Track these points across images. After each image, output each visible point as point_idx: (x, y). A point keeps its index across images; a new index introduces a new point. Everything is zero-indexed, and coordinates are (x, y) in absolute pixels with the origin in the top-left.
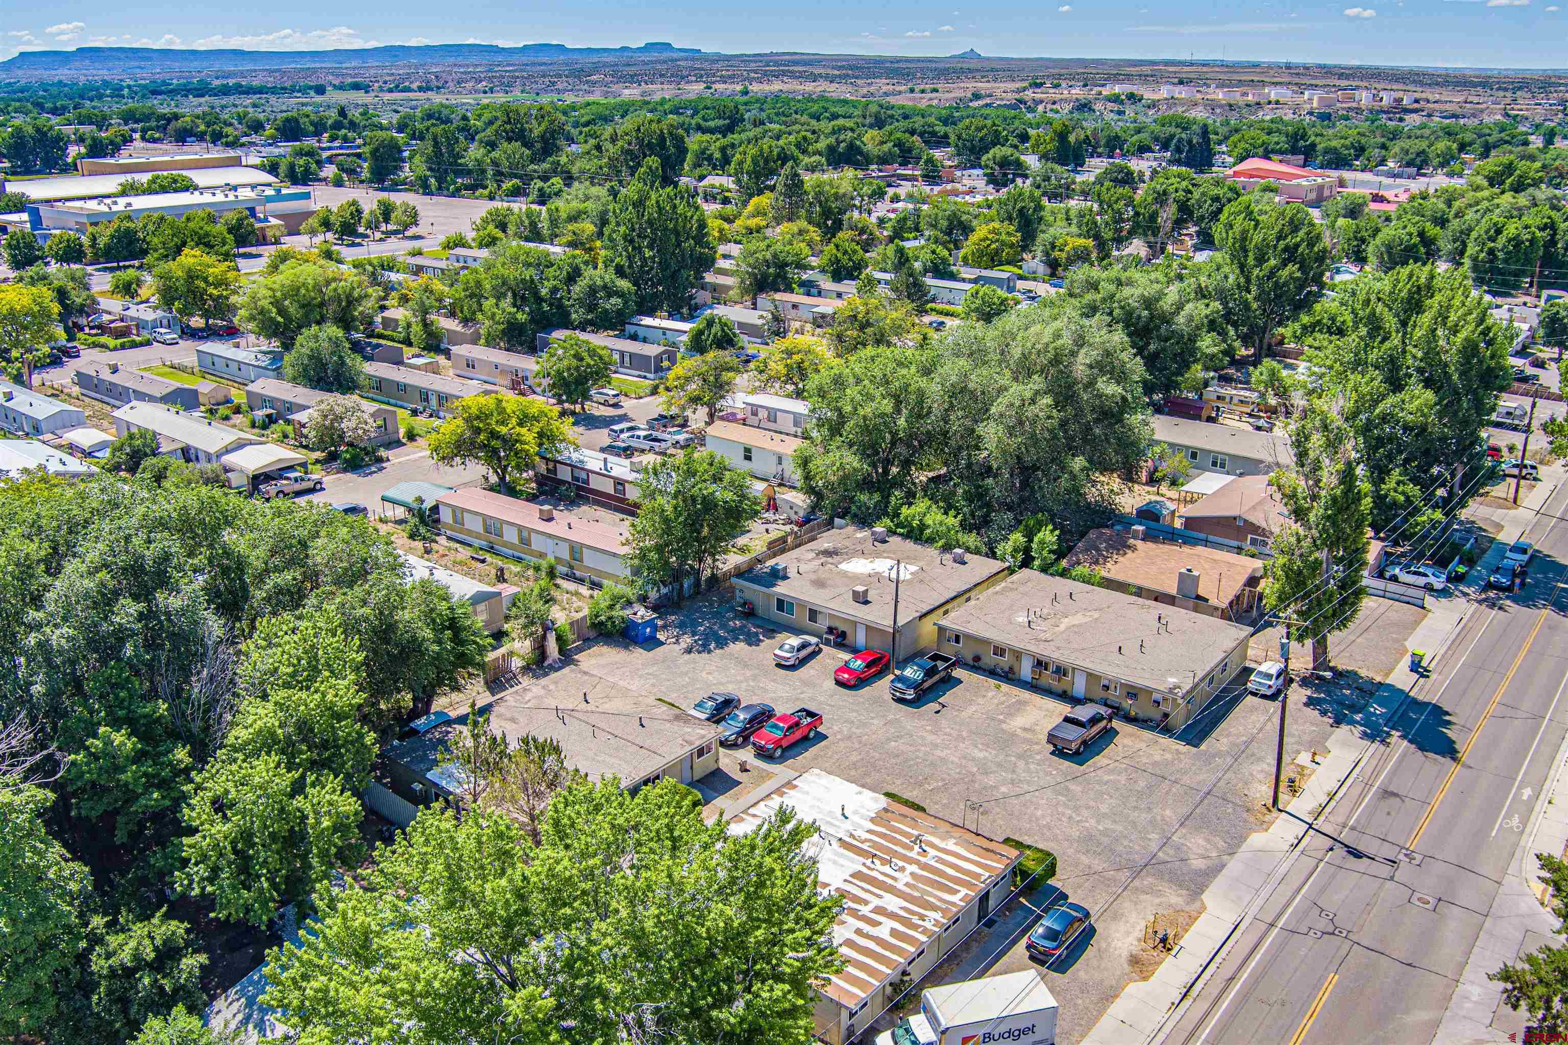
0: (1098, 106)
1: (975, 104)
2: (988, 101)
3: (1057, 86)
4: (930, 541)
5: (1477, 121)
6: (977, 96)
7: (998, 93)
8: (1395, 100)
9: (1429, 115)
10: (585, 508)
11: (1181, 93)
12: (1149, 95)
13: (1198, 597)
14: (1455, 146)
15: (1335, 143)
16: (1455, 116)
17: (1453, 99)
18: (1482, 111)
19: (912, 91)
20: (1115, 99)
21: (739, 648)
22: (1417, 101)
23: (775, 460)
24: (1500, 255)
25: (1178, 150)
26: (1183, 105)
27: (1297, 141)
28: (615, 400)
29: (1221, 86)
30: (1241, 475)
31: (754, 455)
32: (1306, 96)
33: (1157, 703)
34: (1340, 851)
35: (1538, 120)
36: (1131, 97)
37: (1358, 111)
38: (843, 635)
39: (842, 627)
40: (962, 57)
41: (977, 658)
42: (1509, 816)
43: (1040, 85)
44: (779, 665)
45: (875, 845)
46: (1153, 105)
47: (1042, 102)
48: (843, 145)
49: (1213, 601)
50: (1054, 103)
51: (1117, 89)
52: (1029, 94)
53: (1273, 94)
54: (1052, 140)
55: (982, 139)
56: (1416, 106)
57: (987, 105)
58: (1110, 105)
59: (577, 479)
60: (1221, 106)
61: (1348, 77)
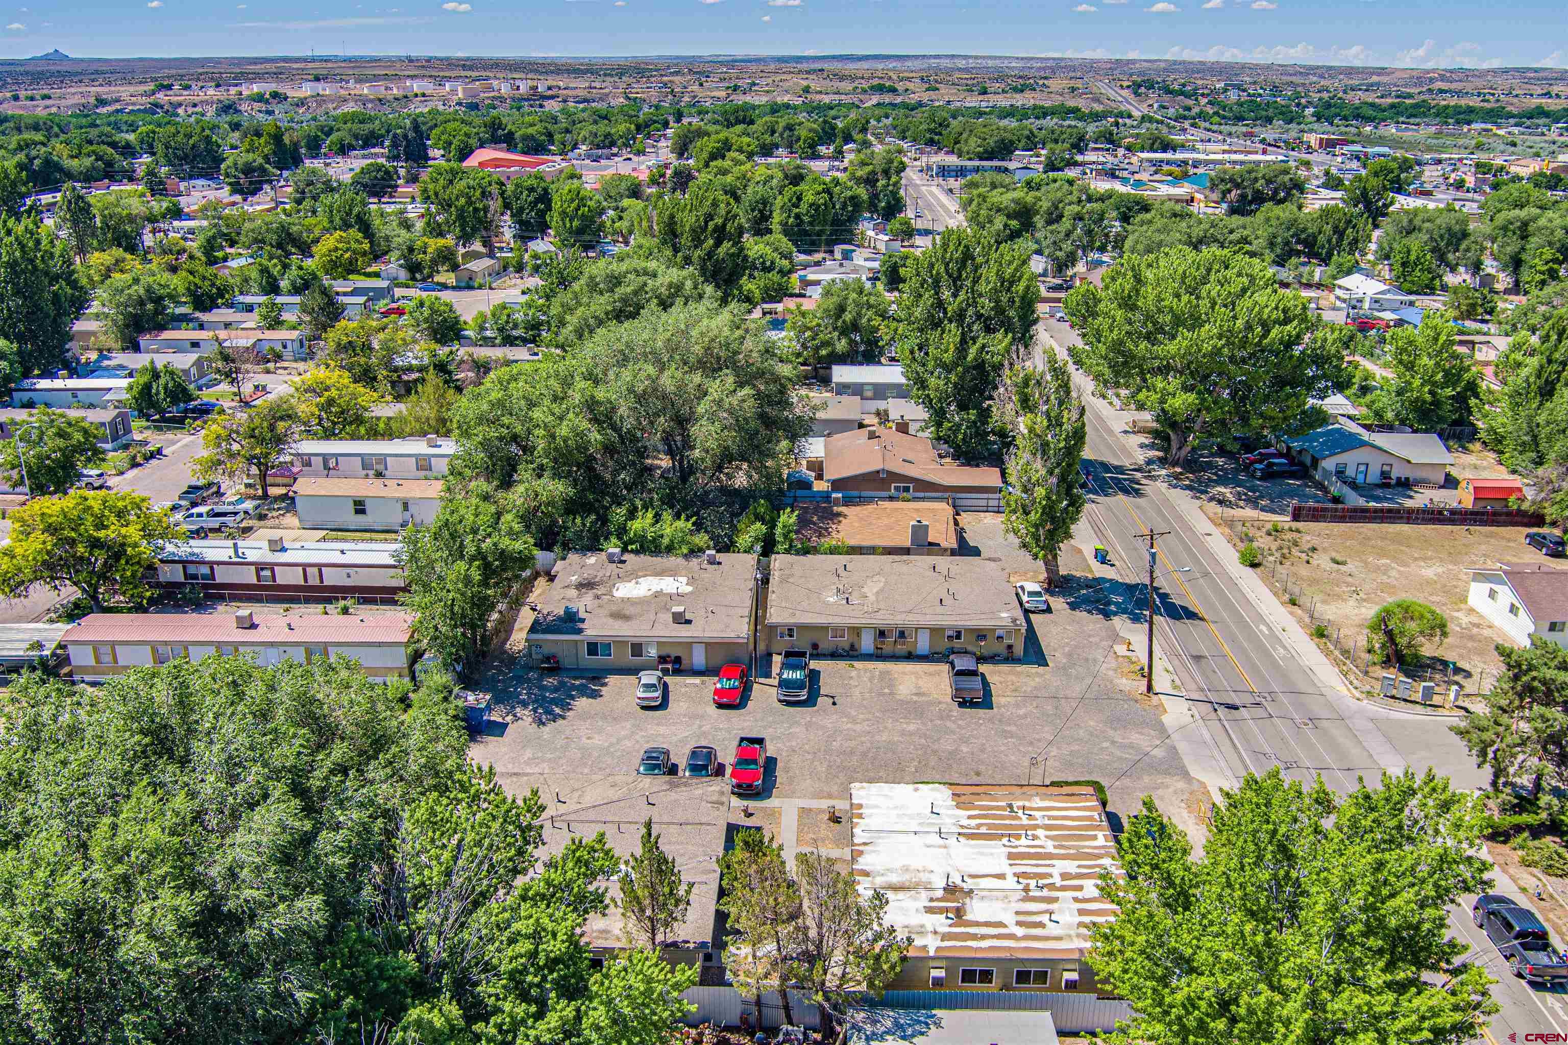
0: (244, 107)
1: (104, 110)
2: (118, 106)
3: (187, 88)
4: (670, 549)
5: (605, 105)
6: (101, 102)
7: (125, 96)
8: (532, 88)
9: (565, 101)
10: (221, 608)
11: (325, 89)
12: (294, 94)
13: (930, 544)
14: (633, 127)
15: (530, 131)
16: (585, 101)
17: (580, 85)
18: (607, 95)
19: (16, 98)
20: (260, 98)
21: (582, 703)
22: (550, 88)
23: (400, 507)
24: (806, 219)
25: (395, 145)
26: (333, 101)
27: (496, 130)
28: (100, 482)
29: (359, 81)
30: (829, 435)
31: (368, 507)
32: (448, 88)
33: (1000, 638)
34: (1222, 711)
35: (654, 101)
36: (275, 95)
37: (502, 99)
38: (678, 660)
39: (674, 653)
40: (46, 58)
41: (815, 646)
42: (1275, 649)
43: (169, 87)
44: (644, 708)
45: (990, 827)
46: (301, 103)
47: (180, 105)
48: (36, 162)
49: (944, 544)
50: (195, 105)
51: (256, 88)
52: (161, 97)
53: (416, 86)
54: (267, 143)
55: (194, 146)
56: (550, 93)
57: (117, 111)
58: (257, 106)
59: (195, 577)
60: (371, 101)
61: (471, 68)
